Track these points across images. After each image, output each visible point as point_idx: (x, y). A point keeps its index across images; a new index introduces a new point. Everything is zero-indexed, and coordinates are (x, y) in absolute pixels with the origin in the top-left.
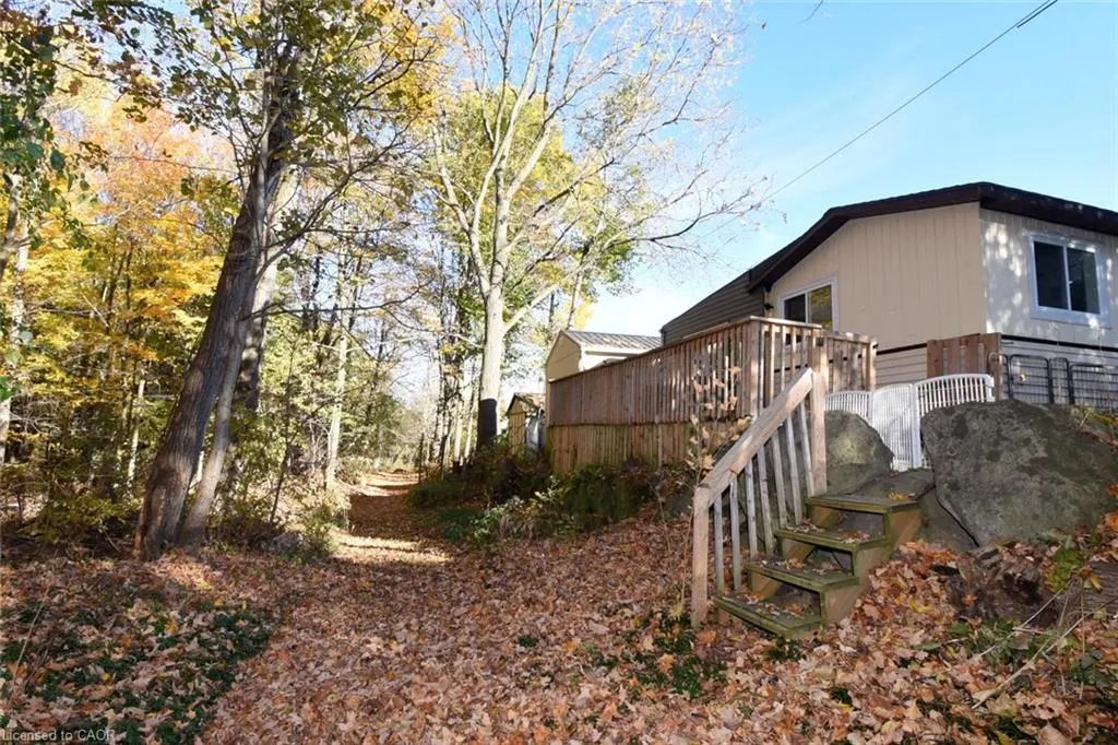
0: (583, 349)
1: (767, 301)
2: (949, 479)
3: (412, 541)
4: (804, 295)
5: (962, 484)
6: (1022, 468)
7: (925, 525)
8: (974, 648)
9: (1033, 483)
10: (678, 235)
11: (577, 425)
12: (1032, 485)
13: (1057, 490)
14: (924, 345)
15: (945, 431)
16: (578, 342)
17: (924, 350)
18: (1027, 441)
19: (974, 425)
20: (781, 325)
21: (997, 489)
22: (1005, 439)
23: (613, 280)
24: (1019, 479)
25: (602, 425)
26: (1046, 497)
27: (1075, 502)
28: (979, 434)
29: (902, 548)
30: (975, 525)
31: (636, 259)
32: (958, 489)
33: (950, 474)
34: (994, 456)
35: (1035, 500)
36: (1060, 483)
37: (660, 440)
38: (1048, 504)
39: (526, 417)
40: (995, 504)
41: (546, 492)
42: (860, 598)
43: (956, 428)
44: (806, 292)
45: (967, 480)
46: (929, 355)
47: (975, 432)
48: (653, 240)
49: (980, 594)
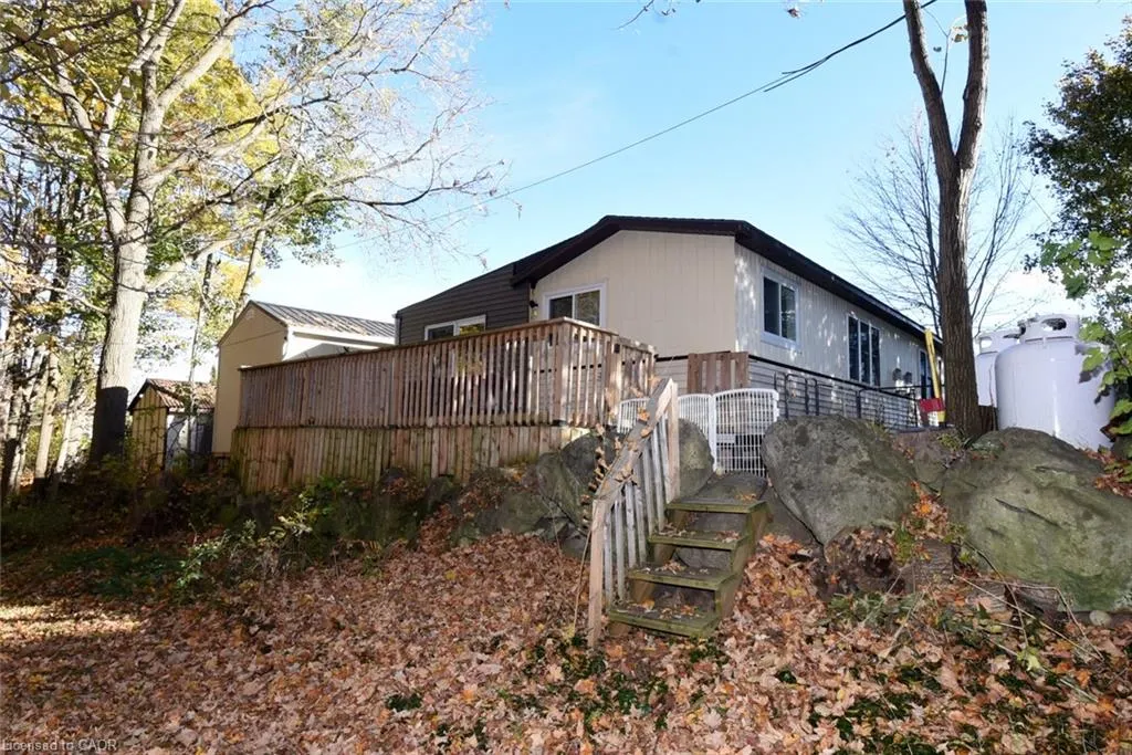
0: (291, 329)
1: (531, 299)
2: (793, 480)
3: (33, 604)
4: (571, 297)
5: (805, 484)
6: (853, 470)
7: (770, 520)
8: (857, 618)
9: (863, 482)
10: (403, 204)
11: (295, 428)
12: (862, 483)
13: (881, 486)
14: (686, 357)
15: (789, 439)
16: (283, 319)
17: (686, 360)
18: (855, 448)
19: (814, 435)
20: (587, 329)
21: (835, 487)
22: (840, 447)
23: (305, 242)
24: (852, 479)
25: (341, 427)
26: (873, 492)
27: (894, 495)
28: (819, 442)
29: (761, 542)
30: (815, 518)
31: (340, 222)
32: (803, 488)
33: (794, 476)
34: (832, 461)
35: (864, 495)
36: (883, 481)
37: (435, 446)
38: (874, 497)
39: (168, 413)
40: (833, 500)
41: (293, 515)
42: (739, 590)
43: (798, 438)
44: (573, 294)
45: (809, 481)
46: (690, 367)
47: (814, 440)
48: (371, 204)
49: (843, 574)
